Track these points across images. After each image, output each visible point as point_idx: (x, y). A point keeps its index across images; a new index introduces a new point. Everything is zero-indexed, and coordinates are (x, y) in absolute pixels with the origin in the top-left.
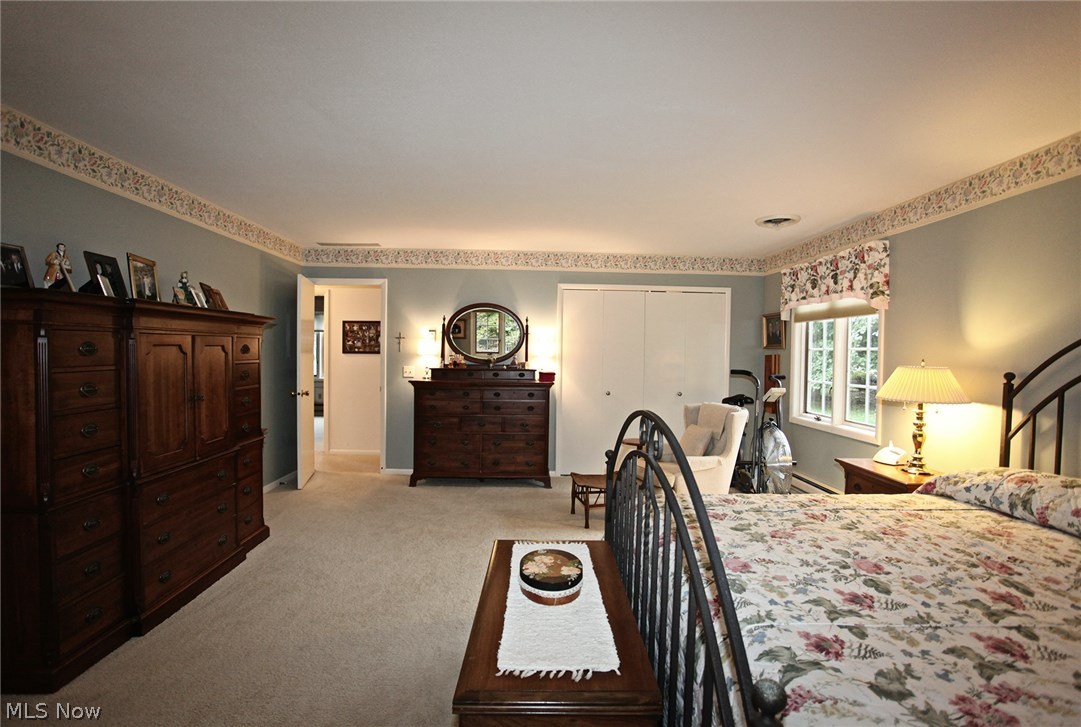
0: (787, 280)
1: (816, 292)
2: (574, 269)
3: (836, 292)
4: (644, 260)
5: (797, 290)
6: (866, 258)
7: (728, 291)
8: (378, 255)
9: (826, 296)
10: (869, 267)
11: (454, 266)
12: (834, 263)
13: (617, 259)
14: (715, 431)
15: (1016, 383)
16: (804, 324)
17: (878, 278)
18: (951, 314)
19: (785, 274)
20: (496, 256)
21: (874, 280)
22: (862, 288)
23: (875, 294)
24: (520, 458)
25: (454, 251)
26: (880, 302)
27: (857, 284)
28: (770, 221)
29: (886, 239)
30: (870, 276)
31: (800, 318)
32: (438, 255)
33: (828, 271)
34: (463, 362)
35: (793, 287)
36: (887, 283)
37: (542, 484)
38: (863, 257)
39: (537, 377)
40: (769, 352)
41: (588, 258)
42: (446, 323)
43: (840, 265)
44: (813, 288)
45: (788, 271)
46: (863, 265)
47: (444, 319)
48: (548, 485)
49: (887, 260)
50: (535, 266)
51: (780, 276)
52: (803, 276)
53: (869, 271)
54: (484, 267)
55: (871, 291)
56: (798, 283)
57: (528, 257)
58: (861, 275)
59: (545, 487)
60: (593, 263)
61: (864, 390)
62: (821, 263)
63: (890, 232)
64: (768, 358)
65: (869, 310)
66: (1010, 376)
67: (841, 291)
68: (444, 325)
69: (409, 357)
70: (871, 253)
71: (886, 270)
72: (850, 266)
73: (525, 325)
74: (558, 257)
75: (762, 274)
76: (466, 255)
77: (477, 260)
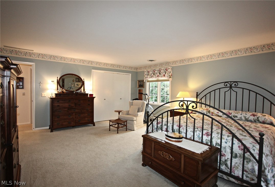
0: (146, 73)
1: (154, 76)
2: (96, 66)
3: (160, 76)
4: (113, 65)
5: (149, 75)
6: (168, 70)
7: (131, 74)
8: (30, 54)
9: (157, 77)
10: (169, 72)
11: (60, 61)
12: (160, 71)
13: (107, 64)
14: (139, 106)
15: (198, 94)
16: (149, 83)
17: (170, 74)
18: (185, 82)
19: (145, 72)
20: (74, 60)
21: (170, 75)
22: (167, 76)
23: (170, 77)
24: (86, 119)
25: (60, 57)
26: (170, 79)
27: (166, 75)
28: (150, 60)
29: (171, 67)
30: (169, 74)
31: (148, 81)
32: (54, 57)
33: (158, 72)
34: (65, 91)
35: (148, 75)
36: (172, 75)
37: (93, 125)
38: (167, 70)
39: (89, 96)
40: (139, 89)
41: (100, 63)
42: (58, 79)
43: (161, 71)
44: (154, 75)
45: (146, 71)
46: (167, 72)
47: (57, 78)
48: (94, 125)
49: (171, 71)
50: (86, 64)
51: (144, 72)
52: (151, 73)
53: (168, 73)
54: (70, 63)
55: (169, 77)
56: (149, 74)
57: (83, 61)
58: (167, 73)
59: (93, 126)
60: (101, 65)
61: (165, 96)
62: (156, 70)
63: (172, 66)
64: (140, 90)
65: (168, 80)
66: (197, 93)
67: (162, 76)
68: (57, 80)
69: (44, 90)
70: (169, 69)
71: (171, 73)
72: (164, 71)
73: (83, 81)
74: (92, 62)
75: (137, 71)
76: (65, 59)
77: (68, 60)
